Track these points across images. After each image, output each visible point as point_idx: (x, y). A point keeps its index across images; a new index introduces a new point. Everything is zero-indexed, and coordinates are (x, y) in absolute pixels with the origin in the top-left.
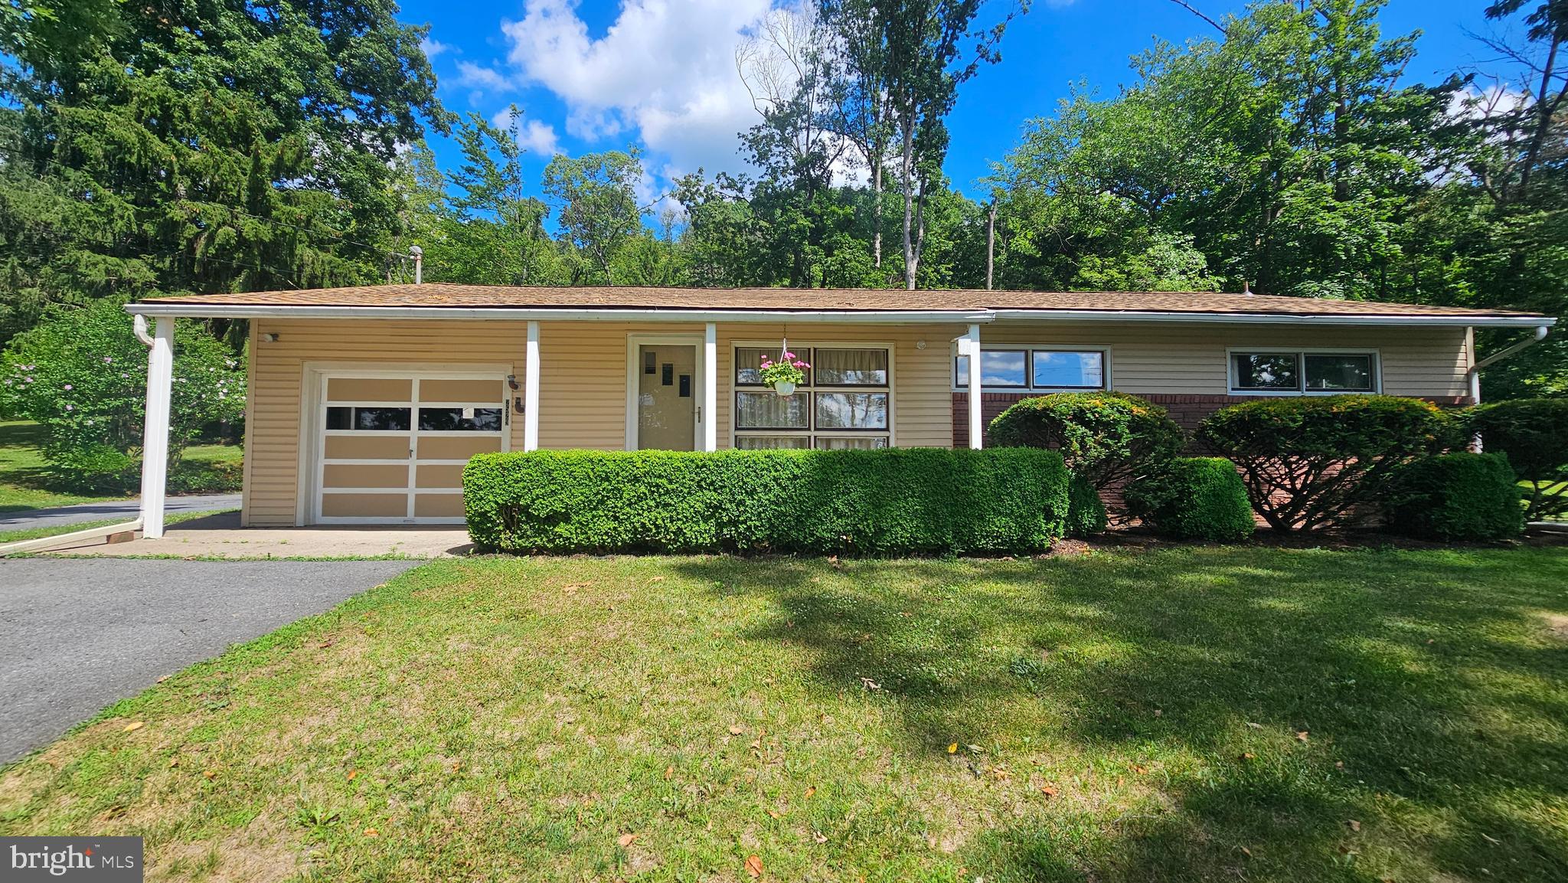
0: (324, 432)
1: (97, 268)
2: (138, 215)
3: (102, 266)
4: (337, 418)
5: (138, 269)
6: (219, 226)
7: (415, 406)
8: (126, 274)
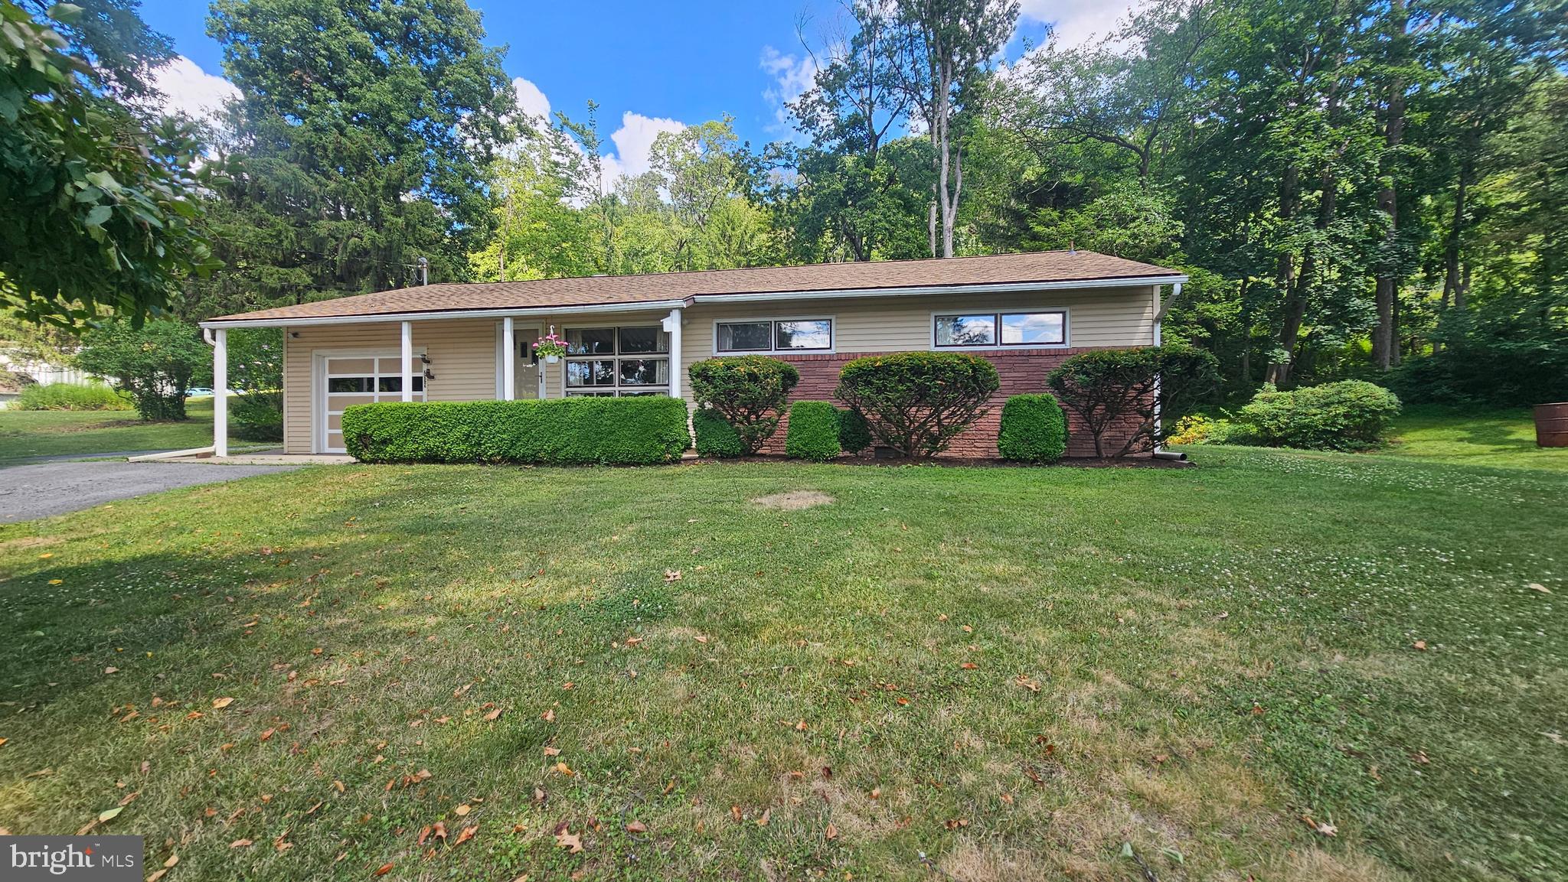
0: (328, 394)
1: (272, 276)
2: (297, 234)
3: (275, 276)
4: (336, 385)
5: (301, 276)
6: (349, 238)
7: (377, 376)
8: (293, 280)
